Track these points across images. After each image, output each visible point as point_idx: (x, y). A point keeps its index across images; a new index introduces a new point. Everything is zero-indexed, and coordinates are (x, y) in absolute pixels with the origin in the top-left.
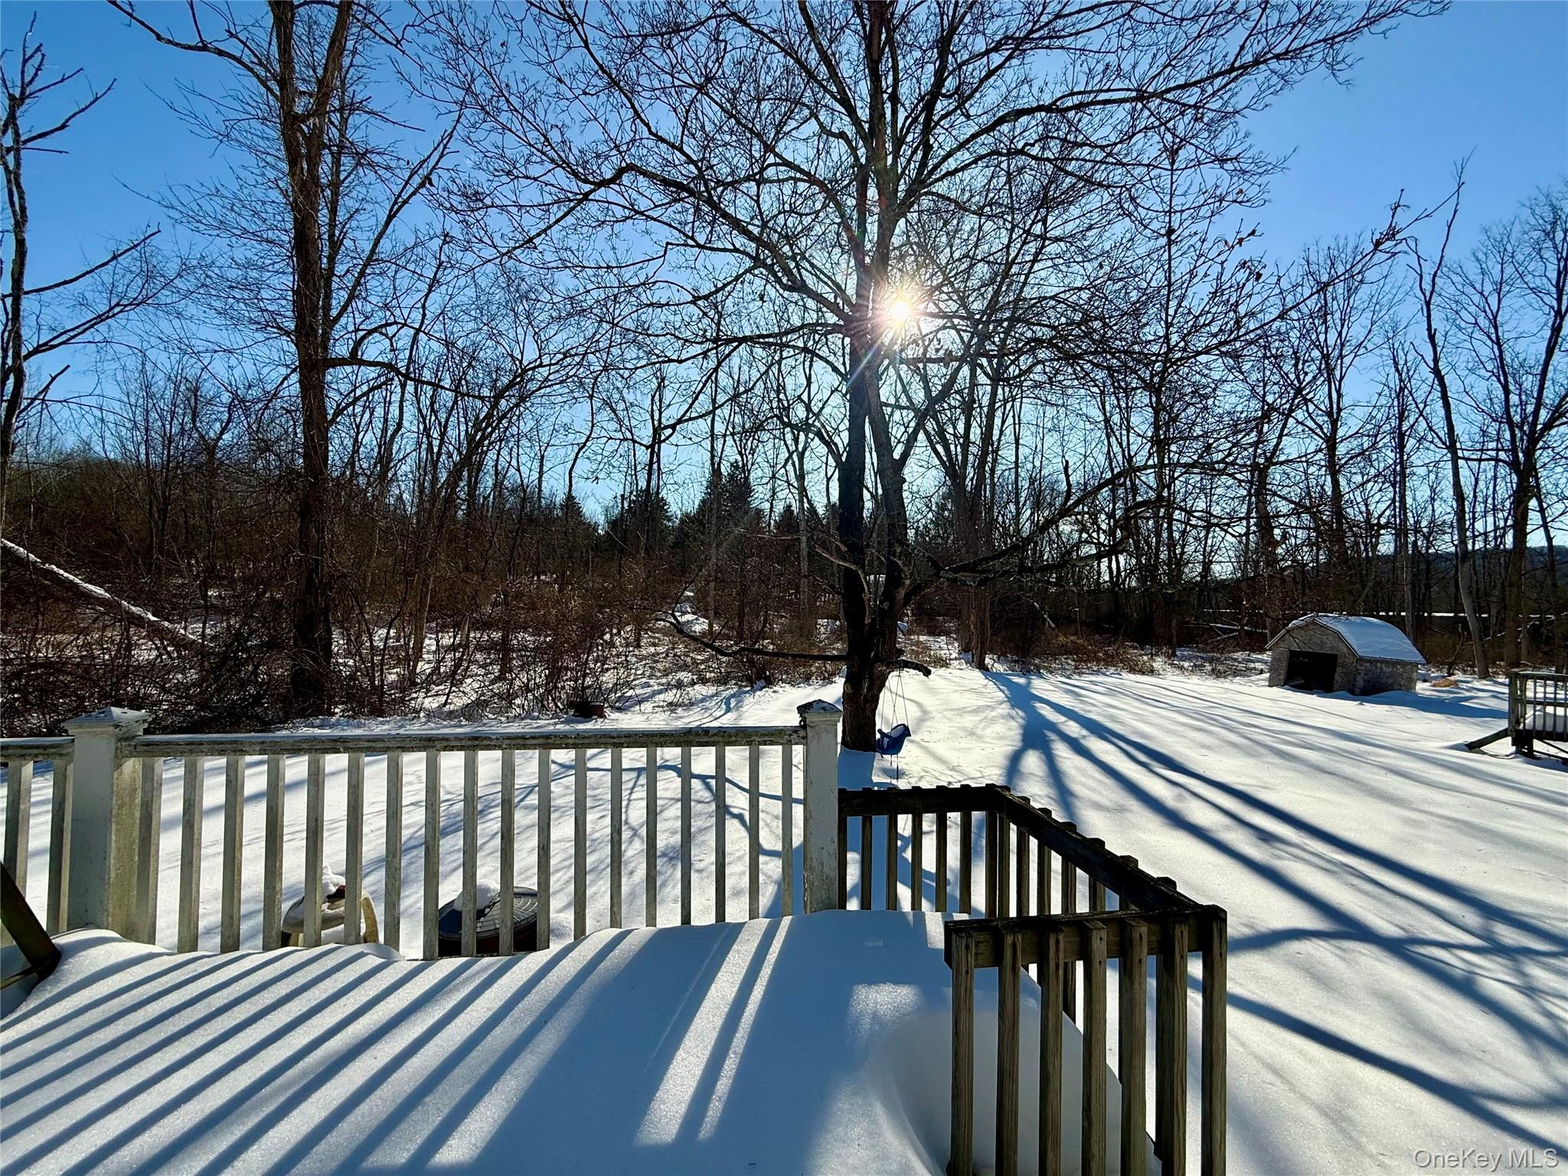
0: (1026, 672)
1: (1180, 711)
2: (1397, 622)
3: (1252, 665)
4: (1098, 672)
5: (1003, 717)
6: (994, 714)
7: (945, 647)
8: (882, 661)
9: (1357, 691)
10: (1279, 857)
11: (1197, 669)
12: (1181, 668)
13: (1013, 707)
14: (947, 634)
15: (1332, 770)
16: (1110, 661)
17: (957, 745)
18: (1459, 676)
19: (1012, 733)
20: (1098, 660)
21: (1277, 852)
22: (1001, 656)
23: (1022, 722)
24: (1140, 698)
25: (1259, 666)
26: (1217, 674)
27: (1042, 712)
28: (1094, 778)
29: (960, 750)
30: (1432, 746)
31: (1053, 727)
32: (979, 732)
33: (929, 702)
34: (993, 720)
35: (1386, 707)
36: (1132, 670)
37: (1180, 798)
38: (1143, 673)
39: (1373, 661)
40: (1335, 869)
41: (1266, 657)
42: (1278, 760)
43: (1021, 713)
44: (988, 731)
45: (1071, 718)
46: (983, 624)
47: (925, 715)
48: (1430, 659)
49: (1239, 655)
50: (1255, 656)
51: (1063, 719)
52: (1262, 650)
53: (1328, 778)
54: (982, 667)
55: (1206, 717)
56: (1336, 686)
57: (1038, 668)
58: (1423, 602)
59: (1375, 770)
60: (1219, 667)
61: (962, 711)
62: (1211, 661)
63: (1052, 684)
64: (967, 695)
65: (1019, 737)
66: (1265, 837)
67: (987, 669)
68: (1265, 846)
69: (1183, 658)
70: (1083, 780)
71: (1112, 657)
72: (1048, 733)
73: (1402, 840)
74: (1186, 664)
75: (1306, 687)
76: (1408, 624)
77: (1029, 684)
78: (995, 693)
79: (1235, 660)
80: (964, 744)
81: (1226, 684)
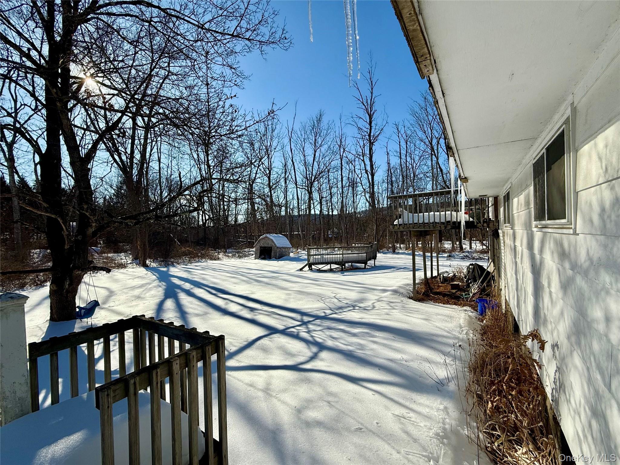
0: (167, 265)
1: (228, 272)
2: (286, 236)
3: (250, 253)
4: (198, 262)
5: (155, 287)
6: (151, 286)
7: (123, 258)
8: (78, 268)
9: (277, 258)
10: (256, 315)
11: (234, 256)
12: (228, 256)
13: (160, 281)
14: (125, 251)
15: (270, 283)
16: (203, 256)
17: (130, 304)
18: (299, 250)
19: (160, 293)
20: (198, 257)
21: (255, 314)
22: (155, 259)
23: (164, 287)
24: (214, 270)
25: (252, 253)
26: (240, 257)
27: (174, 281)
28: (196, 304)
29: (130, 307)
30: (293, 271)
31: (179, 287)
32: (142, 296)
33: (114, 287)
34: (150, 289)
35: (283, 262)
36: (211, 259)
37: (227, 304)
38: (216, 260)
39: (280, 248)
40: (270, 314)
41: (254, 249)
42: (256, 283)
43: (164, 283)
44: (147, 294)
45: (186, 282)
46: (144, 245)
47: (111, 293)
48: (293, 246)
49: (246, 250)
50: (251, 250)
51: (183, 283)
52: (253, 247)
53: (270, 286)
54: (145, 266)
55: (236, 273)
56: (272, 257)
57: (172, 263)
58: (292, 230)
59: (280, 281)
60: (241, 255)
61: (133, 288)
62: (238, 252)
63: (179, 269)
64: (136, 280)
65: (163, 294)
66: (252, 309)
67: (147, 266)
68: (252, 313)
69: (229, 253)
70: (191, 306)
71: (204, 254)
72: (176, 290)
73: (286, 300)
74: (230, 255)
75: (264, 259)
76: (289, 236)
77: (168, 270)
78: (151, 277)
79: (245, 251)
80: (134, 303)
81: (243, 260)
